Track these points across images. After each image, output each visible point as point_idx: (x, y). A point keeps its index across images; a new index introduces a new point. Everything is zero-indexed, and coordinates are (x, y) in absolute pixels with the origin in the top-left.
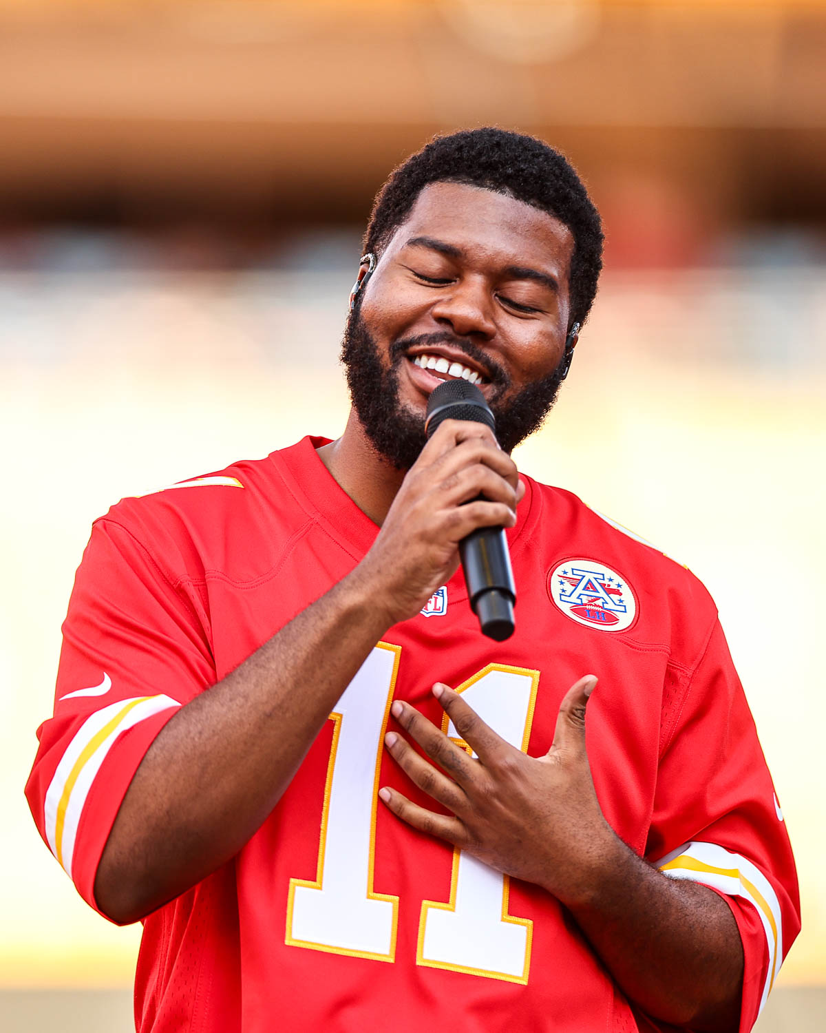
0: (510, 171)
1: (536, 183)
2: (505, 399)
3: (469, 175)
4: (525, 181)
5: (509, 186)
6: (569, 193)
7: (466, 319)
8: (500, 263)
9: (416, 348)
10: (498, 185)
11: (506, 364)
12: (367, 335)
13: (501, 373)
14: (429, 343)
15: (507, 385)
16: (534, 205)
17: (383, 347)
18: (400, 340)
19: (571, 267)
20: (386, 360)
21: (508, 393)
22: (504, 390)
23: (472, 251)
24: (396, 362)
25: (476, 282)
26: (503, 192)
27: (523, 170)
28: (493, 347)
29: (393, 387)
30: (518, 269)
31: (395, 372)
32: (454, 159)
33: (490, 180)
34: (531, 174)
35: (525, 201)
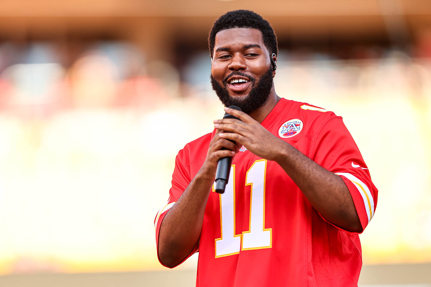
0: (234, 21)
1: (243, 21)
2: (256, 84)
3: (225, 27)
4: (240, 22)
5: (236, 25)
6: (254, 20)
7: (236, 66)
8: (241, 46)
9: (228, 80)
10: (233, 26)
11: (252, 74)
12: (215, 81)
13: (252, 77)
14: (230, 77)
15: (255, 80)
16: (245, 27)
17: (221, 82)
18: (224, 79)
19: (263, 40)
20: (223, 85)
21: (256, 82)
22: (254, 82)
23: (232, 47)
24: (225, 85)
25: (238, 54)
26: (235, 28)
27: (238, 19)
28: (247, 71)
29: (227, 92)
30: (246, 46)
31: (226, 88)
32: (220, 24)
33: (231, 26)
34: (241, 20)
35: (242, 27)
